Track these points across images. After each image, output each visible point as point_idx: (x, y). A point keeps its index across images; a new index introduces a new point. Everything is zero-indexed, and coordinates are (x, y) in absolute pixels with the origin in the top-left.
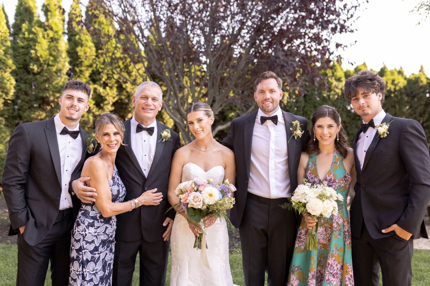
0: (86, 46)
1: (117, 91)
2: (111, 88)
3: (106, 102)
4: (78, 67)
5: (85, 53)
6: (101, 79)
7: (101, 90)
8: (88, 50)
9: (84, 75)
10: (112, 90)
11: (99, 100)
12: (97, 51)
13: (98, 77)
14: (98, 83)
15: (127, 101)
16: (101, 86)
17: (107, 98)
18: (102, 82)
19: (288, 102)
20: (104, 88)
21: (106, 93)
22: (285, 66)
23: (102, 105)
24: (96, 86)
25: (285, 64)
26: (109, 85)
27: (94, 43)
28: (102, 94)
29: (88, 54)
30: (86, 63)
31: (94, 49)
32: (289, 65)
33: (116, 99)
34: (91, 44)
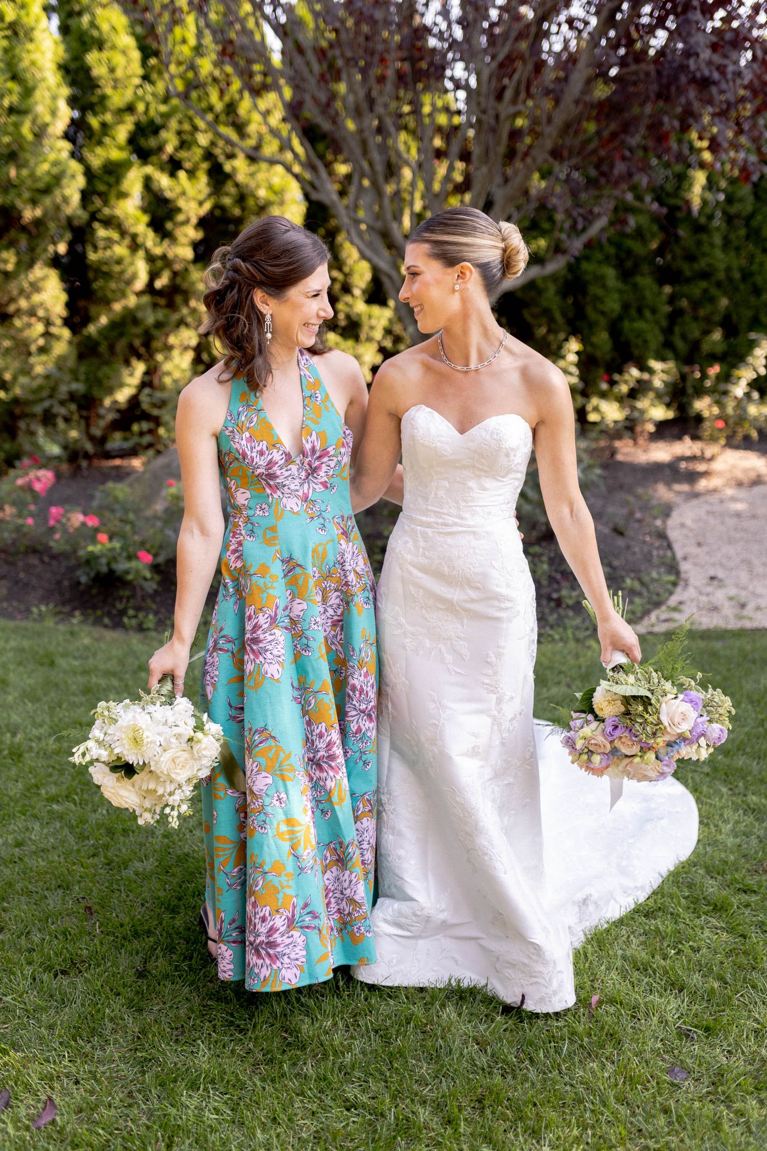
0: (114, 47)
1: (209, 184)
2: (191, 173)
3: (180, 218)
4: (95, 114)
5: (112, 70)
6: (160, 149)
7: (163, 181)
8: (119, 60)
9: (114, 138)
10: (194, 181)
11: (161, 212)
12: (144, 62)
13: (152, 142)
14: (154, 159)
15: (237, 212)
16: (162, 169)
17: (181, 203)
18: (165, 157)
19: (704, 202)
20: (173, 175)
21: (178, 190)
22: (715, 83)
23: (169, 226)
24: (149, 170)
25: (716, 76)
26: (187, 165)
27: (134, 34)
28: (168, 194)
29: (119, 73)
30: (117, 99)
31: (136, 55)
32: (729, 76)
33: (207, 206)
34: (126, 41)
